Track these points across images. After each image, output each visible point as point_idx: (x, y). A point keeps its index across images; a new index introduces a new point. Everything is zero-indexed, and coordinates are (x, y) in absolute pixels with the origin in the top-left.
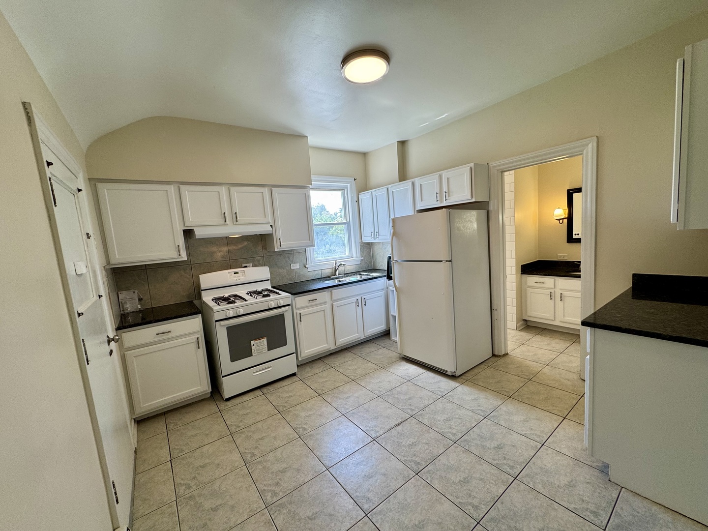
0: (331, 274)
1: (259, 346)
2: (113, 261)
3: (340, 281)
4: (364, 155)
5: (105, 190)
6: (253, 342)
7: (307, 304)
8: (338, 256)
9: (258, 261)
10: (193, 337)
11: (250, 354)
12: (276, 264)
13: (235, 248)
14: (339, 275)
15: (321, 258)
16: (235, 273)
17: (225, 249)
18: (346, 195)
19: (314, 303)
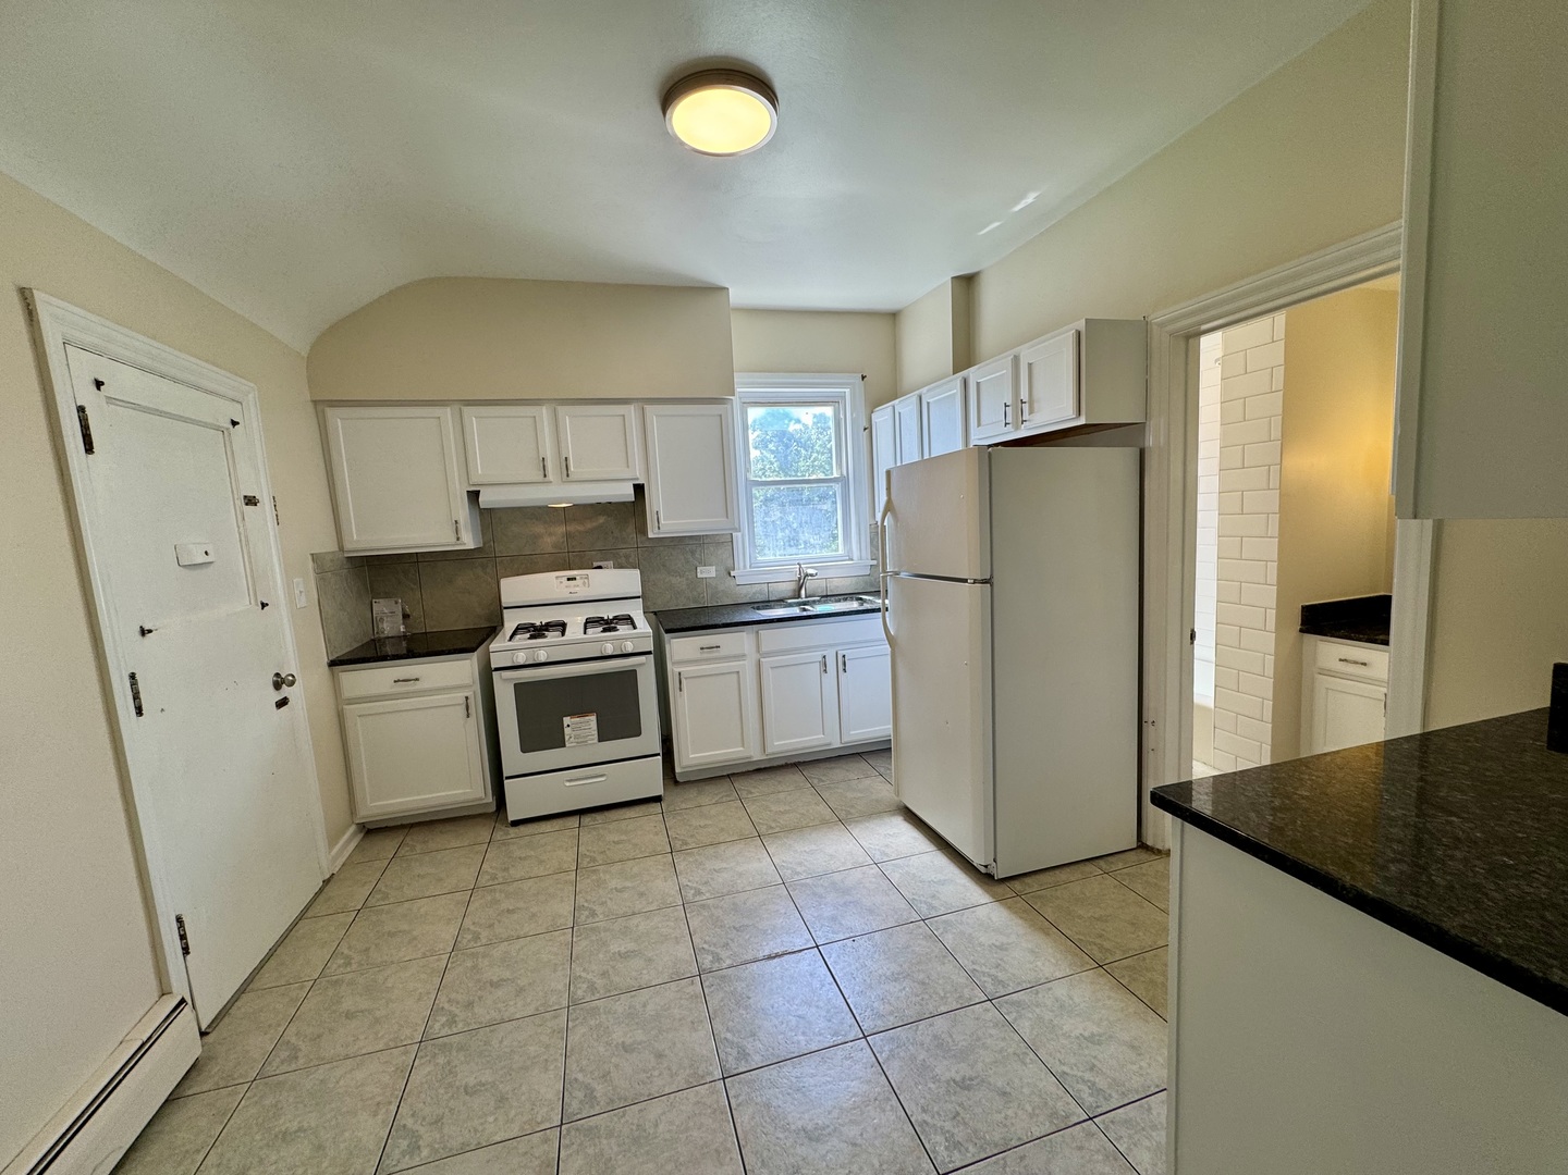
0: (790, 594)
1: (581, 729)
2: (348, 546)
3: (805, 610)
4: (893, 316)
5: (338, 420)
6: (567, 720)
7: (698, 655)
8: (816, 553)
9: (627, 557)
10: (459, 695)
11: (560, 742)
12: (664, 566)
13: (581, 528)
14: (806, 597)
15: (772, 558)
16: (569, 579)
17: (561, 529)
18: (842, 416)
19: (715, 654)
